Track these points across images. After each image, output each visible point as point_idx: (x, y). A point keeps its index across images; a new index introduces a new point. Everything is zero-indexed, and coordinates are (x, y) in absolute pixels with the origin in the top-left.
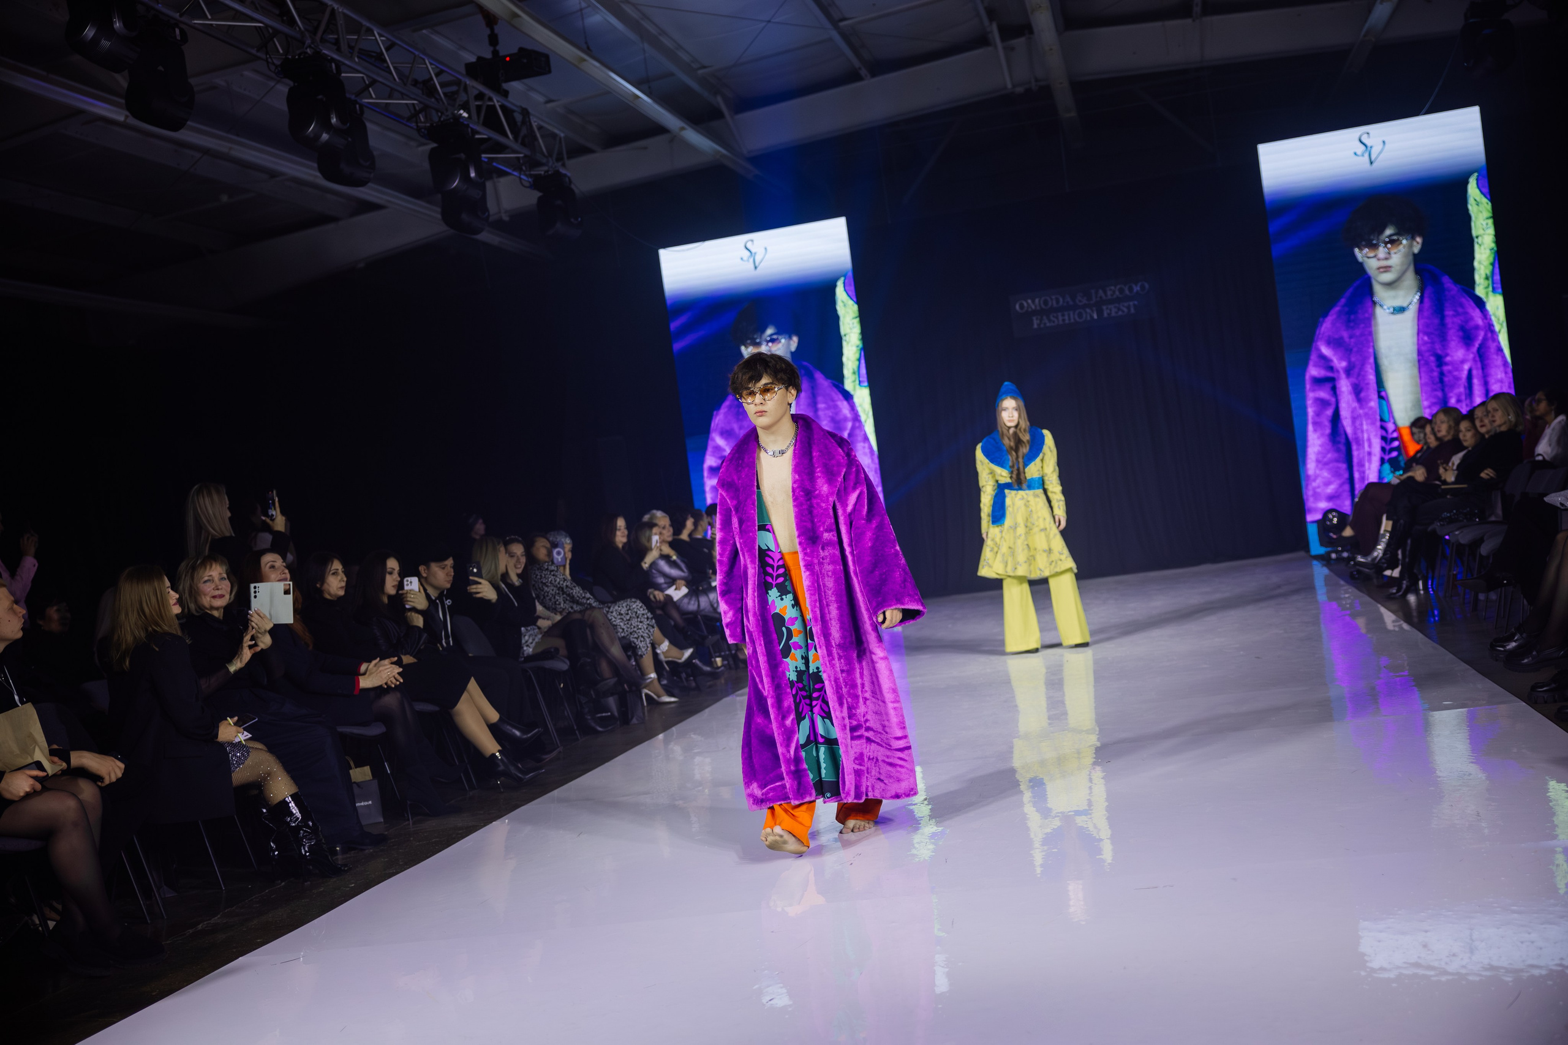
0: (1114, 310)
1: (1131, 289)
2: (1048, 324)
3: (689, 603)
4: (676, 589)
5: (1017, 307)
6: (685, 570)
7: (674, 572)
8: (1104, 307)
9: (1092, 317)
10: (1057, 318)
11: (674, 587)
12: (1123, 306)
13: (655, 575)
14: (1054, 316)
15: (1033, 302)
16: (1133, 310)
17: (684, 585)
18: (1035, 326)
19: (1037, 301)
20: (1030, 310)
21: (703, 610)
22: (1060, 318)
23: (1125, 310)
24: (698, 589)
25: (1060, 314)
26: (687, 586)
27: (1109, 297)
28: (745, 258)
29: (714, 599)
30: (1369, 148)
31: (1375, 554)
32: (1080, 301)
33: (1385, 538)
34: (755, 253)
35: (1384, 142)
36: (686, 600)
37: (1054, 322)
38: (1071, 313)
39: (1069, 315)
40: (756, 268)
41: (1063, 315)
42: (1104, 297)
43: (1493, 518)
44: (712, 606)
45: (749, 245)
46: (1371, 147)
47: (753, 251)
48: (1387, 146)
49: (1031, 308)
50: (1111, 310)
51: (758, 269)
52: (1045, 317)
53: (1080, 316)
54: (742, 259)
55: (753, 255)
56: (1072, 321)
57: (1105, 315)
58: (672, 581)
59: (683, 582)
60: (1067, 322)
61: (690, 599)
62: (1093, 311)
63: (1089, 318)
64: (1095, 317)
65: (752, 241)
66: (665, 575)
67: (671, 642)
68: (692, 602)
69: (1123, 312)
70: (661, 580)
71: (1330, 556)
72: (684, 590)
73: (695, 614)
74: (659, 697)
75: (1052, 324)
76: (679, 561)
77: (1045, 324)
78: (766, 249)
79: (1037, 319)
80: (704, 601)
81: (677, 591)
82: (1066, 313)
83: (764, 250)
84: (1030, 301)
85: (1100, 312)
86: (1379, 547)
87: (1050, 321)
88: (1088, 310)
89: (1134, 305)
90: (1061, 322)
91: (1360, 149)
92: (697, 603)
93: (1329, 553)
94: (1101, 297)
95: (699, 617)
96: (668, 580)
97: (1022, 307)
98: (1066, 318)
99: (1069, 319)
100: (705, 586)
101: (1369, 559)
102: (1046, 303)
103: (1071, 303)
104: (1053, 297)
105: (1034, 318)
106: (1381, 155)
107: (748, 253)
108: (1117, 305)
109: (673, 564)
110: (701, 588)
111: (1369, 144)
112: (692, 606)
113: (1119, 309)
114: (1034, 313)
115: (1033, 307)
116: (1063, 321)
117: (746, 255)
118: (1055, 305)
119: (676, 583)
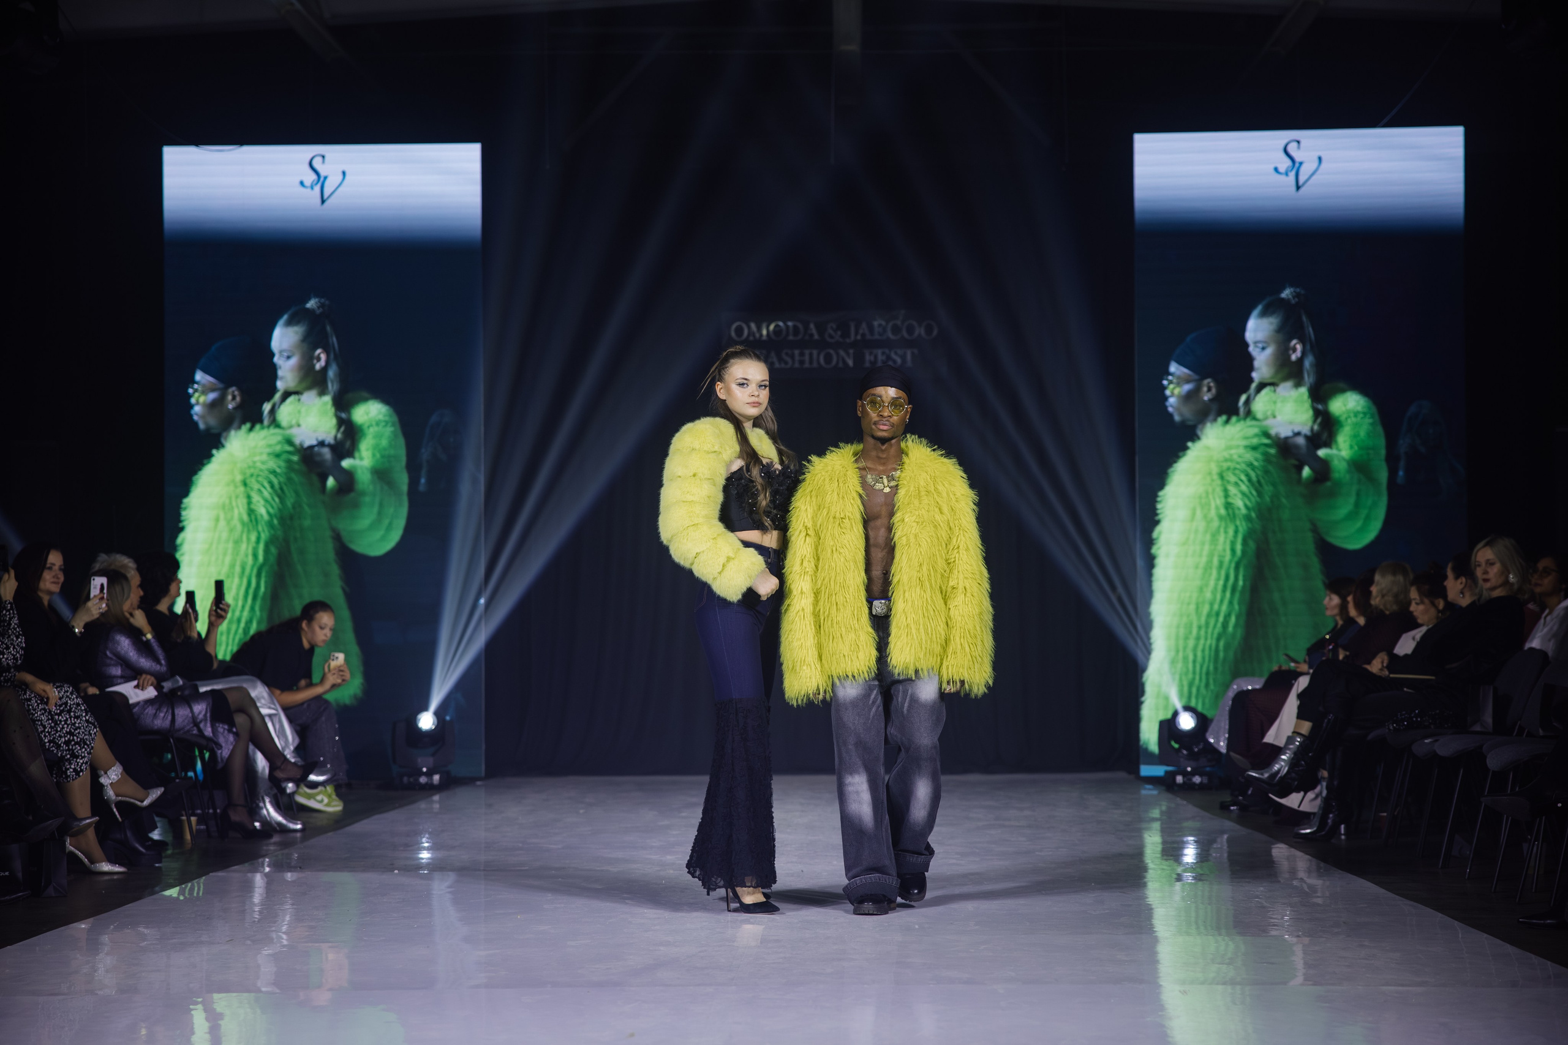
0: (880, 357)
1: (910, 330)
3: (155, 716)
4: (137, 687)
5: (732, 331)
6: (163, 661)
7: (145, 663)
8: (866, 352)
9: (844, 362)
10: (792, 357)
11: (135, 683)
12: (896, 353)
13: (108, 661)
14: (787, 354)
15: (758, 327)
16: (909, 363)
17: (151, 685)
19: (765, 325)
20: (751, 338)
21: (179, 730)
22: (797, 358)
23: (899, 361)
25: (797, 352)
26: (156, 687)
27: (877, 337)
28: (308, 183)
29: (200, 713)
30: (1297, 165)
31: (1276, 767)
32: (831, 337)
33: (1293, 743)
34: (326, 178)
35: (1320, 159)
36: (150, 710)
37: (786, 363)
38: (815, 352)
39: (811, 355)
40: (323, 201)
41: (802, 354)
42: (868, 336)
43: (1477, 728)
44: (196, 724)
45: (317, 163)
46: (1301, 163)
47: (323, 174)
48: (1323, 165)
49: (754, 336)
50: (876, 357)
51: (326, 204)
52: (773, 354)
53: (828, 359)
54: (302, 183)
55: (322, 179)
56: (815, 365)
58: (133, 673)
59: (151, 679)
60: (807, 365)
61: (159, 709)
62: (848, 354)
63: (841, 365)
64: (850, 363)
65: (323, 157)
66: (123, 662)
67: (128, 770)
68: (162, 715)
69: (895, 362)
70: (117, 671)
71: (1174, 779)
73: (164, 735)
74: (92, 862)
75: (783, 366)
76: (155, 645)
78: (344, 173)
80: (182, 713)
81: (138, 691)
82: (807, 352)
83: (341, 177)
84: (753, 326)
85: (859, 359)
86: (1283, 757)
87: (780, 359)
88: (842, 353)
89: (913, 354)
90: (797, 365)
91: (1284, 164)
92: (170, 718)
93: (1170, 776)
94: (863, 335)
96: (129, 672)
97: (739, 331)
98: (807, 358)
99: (811, 362)
100: (187, 692)
101: (1266, 775)
102: (777, 331)
103: (816, 337)
104: (790, 324)
106: (1314, 177)
107: (314, 177)
108: (887, 351)
110: (179, 693)
111: (1298, 159)
112: (161, 721)
113: (889, 358)
115: (757, 335)
116: (802, 362)
117: (310, 177)
118: (791, 338)
119: (139, 677)
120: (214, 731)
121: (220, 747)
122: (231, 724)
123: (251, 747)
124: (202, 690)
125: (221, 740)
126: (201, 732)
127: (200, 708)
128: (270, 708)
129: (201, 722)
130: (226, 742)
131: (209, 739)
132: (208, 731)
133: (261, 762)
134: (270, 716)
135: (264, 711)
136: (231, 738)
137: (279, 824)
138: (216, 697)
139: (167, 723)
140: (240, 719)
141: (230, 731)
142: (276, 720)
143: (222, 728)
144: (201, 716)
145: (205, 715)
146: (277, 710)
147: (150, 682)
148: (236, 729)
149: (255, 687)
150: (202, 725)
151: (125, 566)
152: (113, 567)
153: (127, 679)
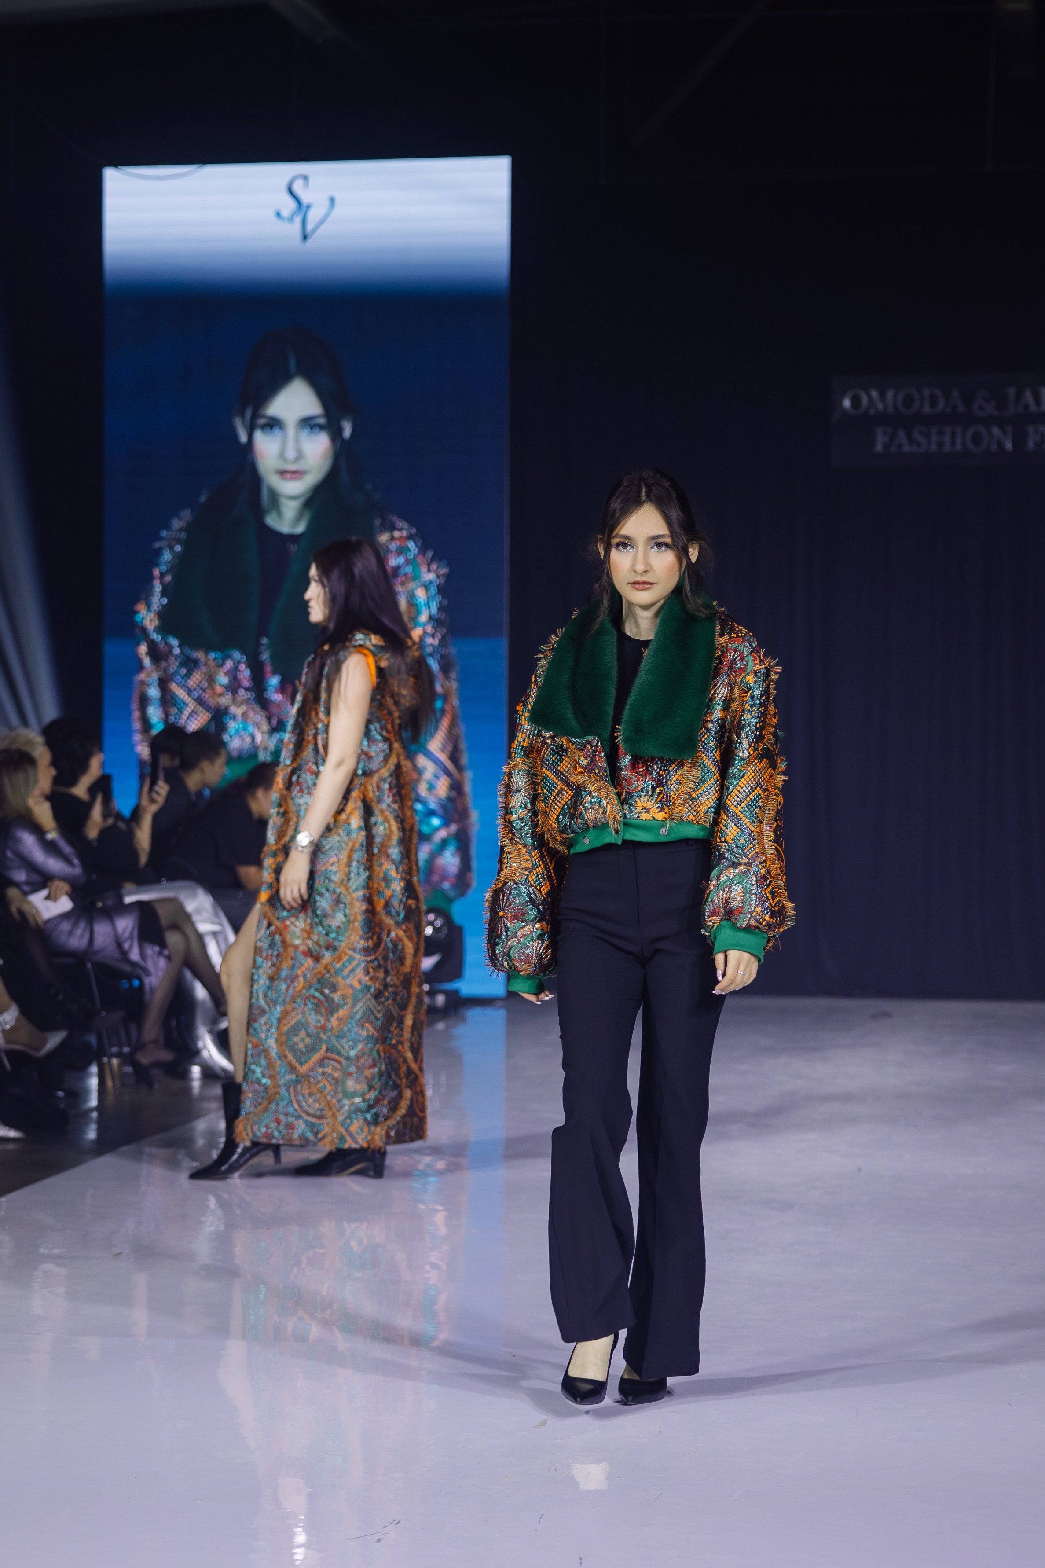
2: (907, 448)
3: (71, 933)
4: (48, 898)
5: (847, 403)
6: (76, 861)
7: (54, 865)
8: (1031, 429)
9: (1000, 444)
10: (928, 437)
11: (44, 893)
14: (921, 433)
15: (882, 396)
17: (67, 894)
18: (879, 448)
19: (890, 394)
20: (872, 412)
21: (99, 952)
22: (934, 438)
24: (93, 904)
25: (934, 430)
26: (72, 897)
29: (124, 931)
32: (982, 408)
34: (309, 205)
37: (919, 445)
38: (959, 430)
39: (954, 434)
40: (306, 237)
41: (941, 433)
42: (1033, 408)
44: (119, 944)
47: (305, 200)
49: (876, 408)
50: (1042, 437)
51: (310, 240)
52: (902, 432)
53: (977, 439)
54: (278, 212)
55: (304, 208)
56: (959, 447)
57: (1031, 445)
58: (42, 879)
59: (66, 887)
60: (947, 448)
61: (75, 925)
62: (1004, 432)
63: (994, 447)
64: (1009, 445)
65: (306, 178)
66: (31, 866)
67: (24, 1012)
68: (78, 932)
70: (20, 876)
72: (65, 904)
73: (80, 958)
75: (915, 449)
77: (900, 446)
78: (333, 198)
79: (885, 433)
80: (102, 931)
81: (49, 903)
82: (948, 430)
83: (328, 202)
84: (874, 394)
85: (1020, 438)
87: (911, 440)
88: (996, 431)
92: (87, 935)
94: (1026, 406)
95: (89, 965)
96: (36, 878)
97: (856, 402)
98: (947, 439)
99: (953, 443)
100: (110, 903)
102: (908, 401)
103: (961, 409)
104: (927, 392)
105: (879, 431)
107: (293, 204)
109: (50, 847)
110: (100, 904)
112: (77, 940)
114: (882, 419)
115: (880, 406)
116: (940, 444)
117: (288, 206)
118: (927, 409)
119: (49, 884)
120: (143, 954)
121: (148, 973)
122: (163, 944)
123: (188, 975)
124: (128, 900)
125: (150, 965)
126: (124, 954)
127: (125, 924)
128: (213, 923)
129: (126, 940)
130: (156, 965)
131: (134, 965)
132: (135, 955)
133: (200, 992)
134: (215, 934)
135: (204, 927)
136: (162, 962)
137: (224, 1070)
138: (145, 910)
139: (85, 942)
140: (173, 939)
141: (160, 954)
142: (220, 937)
143: (151, 950)
144: (127, 934)
145: (132, 933)
146: (221, 924)
147: (64, 891)
148: (169, 951)
149: (194, 896)
150: (126, 946)
151: (30, 743)
152: (14, 747)
153: (36, 888)
